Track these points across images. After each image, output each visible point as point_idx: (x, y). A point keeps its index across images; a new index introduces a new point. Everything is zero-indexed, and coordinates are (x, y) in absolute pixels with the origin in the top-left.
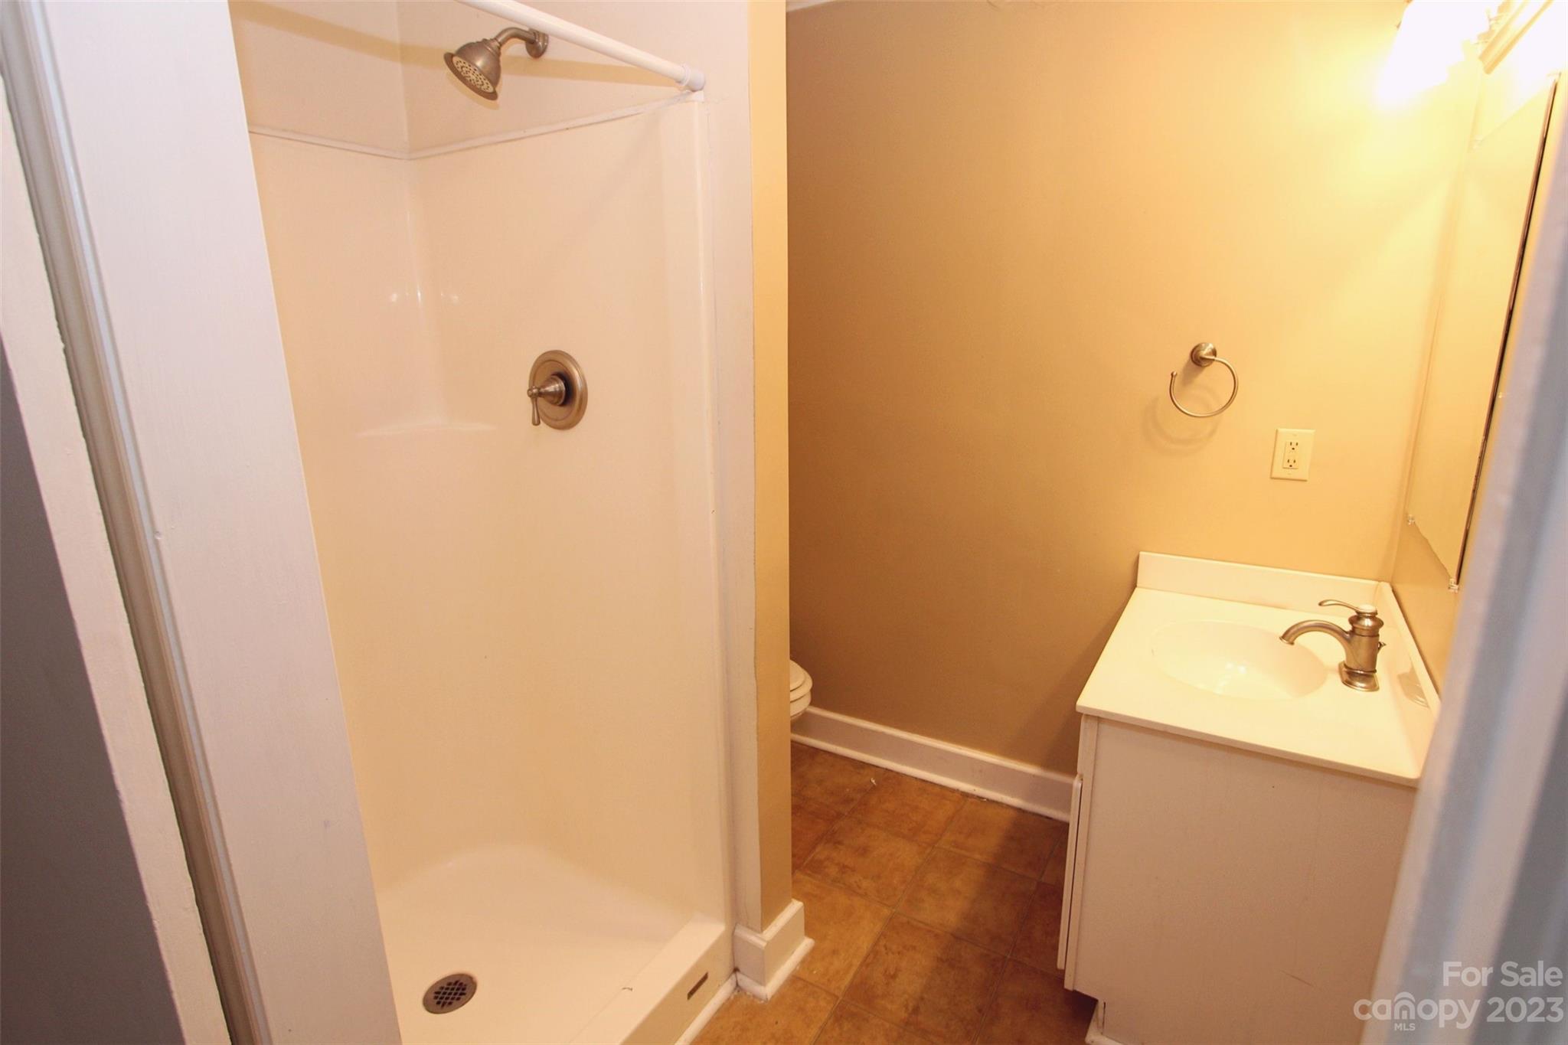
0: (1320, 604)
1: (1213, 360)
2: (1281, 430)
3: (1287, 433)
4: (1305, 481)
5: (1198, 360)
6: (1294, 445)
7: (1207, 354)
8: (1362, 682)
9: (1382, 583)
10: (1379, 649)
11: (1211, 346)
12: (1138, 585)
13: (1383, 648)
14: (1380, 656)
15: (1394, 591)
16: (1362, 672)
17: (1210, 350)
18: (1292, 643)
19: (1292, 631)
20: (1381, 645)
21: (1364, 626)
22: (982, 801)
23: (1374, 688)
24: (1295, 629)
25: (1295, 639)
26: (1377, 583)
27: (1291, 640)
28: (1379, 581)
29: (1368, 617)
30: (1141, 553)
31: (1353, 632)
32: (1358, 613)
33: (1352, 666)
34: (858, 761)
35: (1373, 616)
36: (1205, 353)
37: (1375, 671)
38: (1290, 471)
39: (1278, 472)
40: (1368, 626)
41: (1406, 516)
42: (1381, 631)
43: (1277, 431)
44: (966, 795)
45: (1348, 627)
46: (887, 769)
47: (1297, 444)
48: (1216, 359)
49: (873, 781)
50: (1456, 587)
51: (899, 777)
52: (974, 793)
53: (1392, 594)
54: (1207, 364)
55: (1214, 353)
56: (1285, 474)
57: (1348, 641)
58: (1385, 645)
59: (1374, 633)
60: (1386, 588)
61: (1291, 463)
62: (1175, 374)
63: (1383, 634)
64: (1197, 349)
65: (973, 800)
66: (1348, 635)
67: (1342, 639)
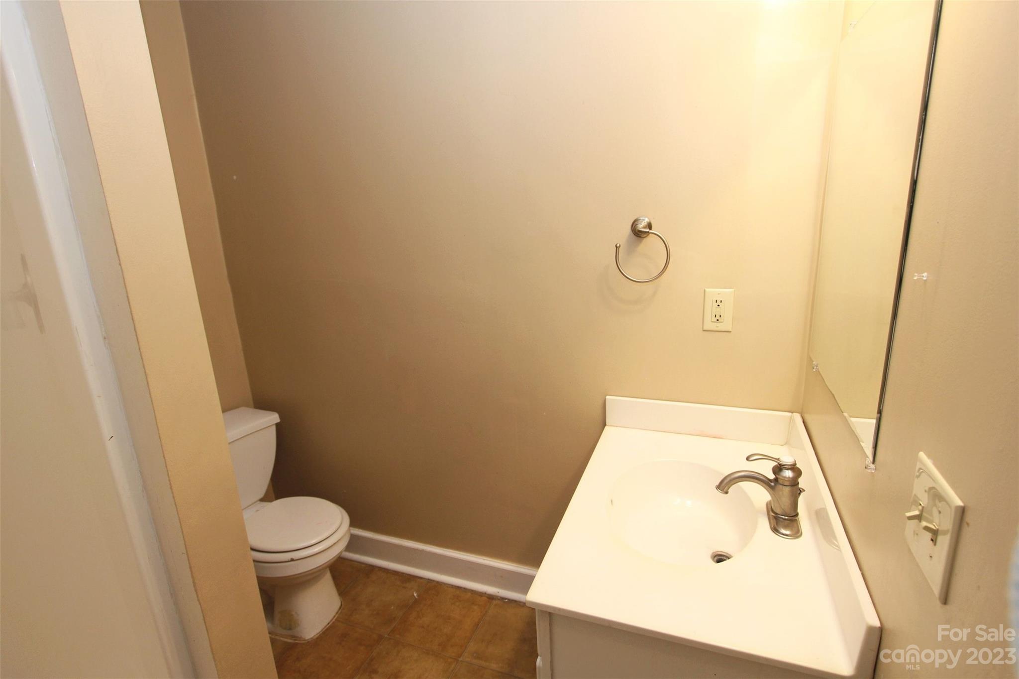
0: (748, 459)
1: (648, 232)
2: (707, 290)
3: (714, 292)
4: (730, 332)
5: (638, 234)
6: (719, 303)
7: (645, 228)
8: (786, 527)
9: (794, 414)
10: (799, 494)
11: (647, 220)
12: (607, 424)
13: (802, 494)
14: (801, 500)
15: (804, 422)
16: (786, 518)
17: (646, 223)
18: (727, 493)
19: (726, 481)
20: (800, 491)
21: (785, 477)
22: (504, 602)
23: (797, 534)
24: (728, 479)
25: (729, 489)
26: (790, 414)
27: (725, 490)
28: (792, 413)
29: (788, 469)
30: (607, 397)
31: (776, 480)
32: (780, 465)
33: (778, 511)
34: (406, 574)
35: (794, 468)
36: (641, 226)
37: (797, 515)
38: (718, 324)
39: (709, 325)
40: (789, 478)
41: (810, 360)
42: (800, 480)
43: (705, 290)
44: (491, 598)
45: (772, 476)
46: (429, 579)
47: (721, 302)
48: (650, 231)
49: (415, 595)
50: (873, 466)
51: (439, 584)
52: (498, 594)
53: (803, 424)
54: (645, 235)
55: (650, 226)
56: (713, 326)
57: (772, 488)
58: (804, 491)
59: (794, 483)
60: (797, 418)
61: (718, 317)
62: (618, 245)
63: (802, 482)
64: (636, 223)
65: (497, 602)
66: (773, 484)
67: (767, 487)
